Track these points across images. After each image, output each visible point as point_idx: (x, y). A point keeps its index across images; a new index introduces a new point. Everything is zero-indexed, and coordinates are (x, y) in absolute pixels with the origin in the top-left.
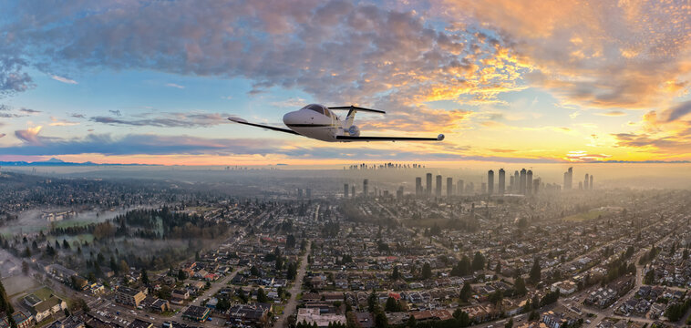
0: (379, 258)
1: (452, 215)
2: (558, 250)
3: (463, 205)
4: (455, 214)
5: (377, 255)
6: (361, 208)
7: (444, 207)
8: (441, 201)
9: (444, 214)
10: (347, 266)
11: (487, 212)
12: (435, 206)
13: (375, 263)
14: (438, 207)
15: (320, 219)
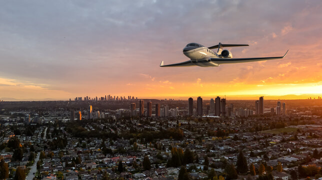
0: (105, 159)
1: (161, 129)
2: (259, 151)
3: (169, 123)
4: (164, 128)
5: (102, 158)
6: (86, 128)
7: (155, 124)
8: (152, 120)
9: (155, 128)
10: (77, 167)
11: (190, 126)
12: (147, 123)
13: (102, 163)
14: (149, 124)
15: (48, 137)
